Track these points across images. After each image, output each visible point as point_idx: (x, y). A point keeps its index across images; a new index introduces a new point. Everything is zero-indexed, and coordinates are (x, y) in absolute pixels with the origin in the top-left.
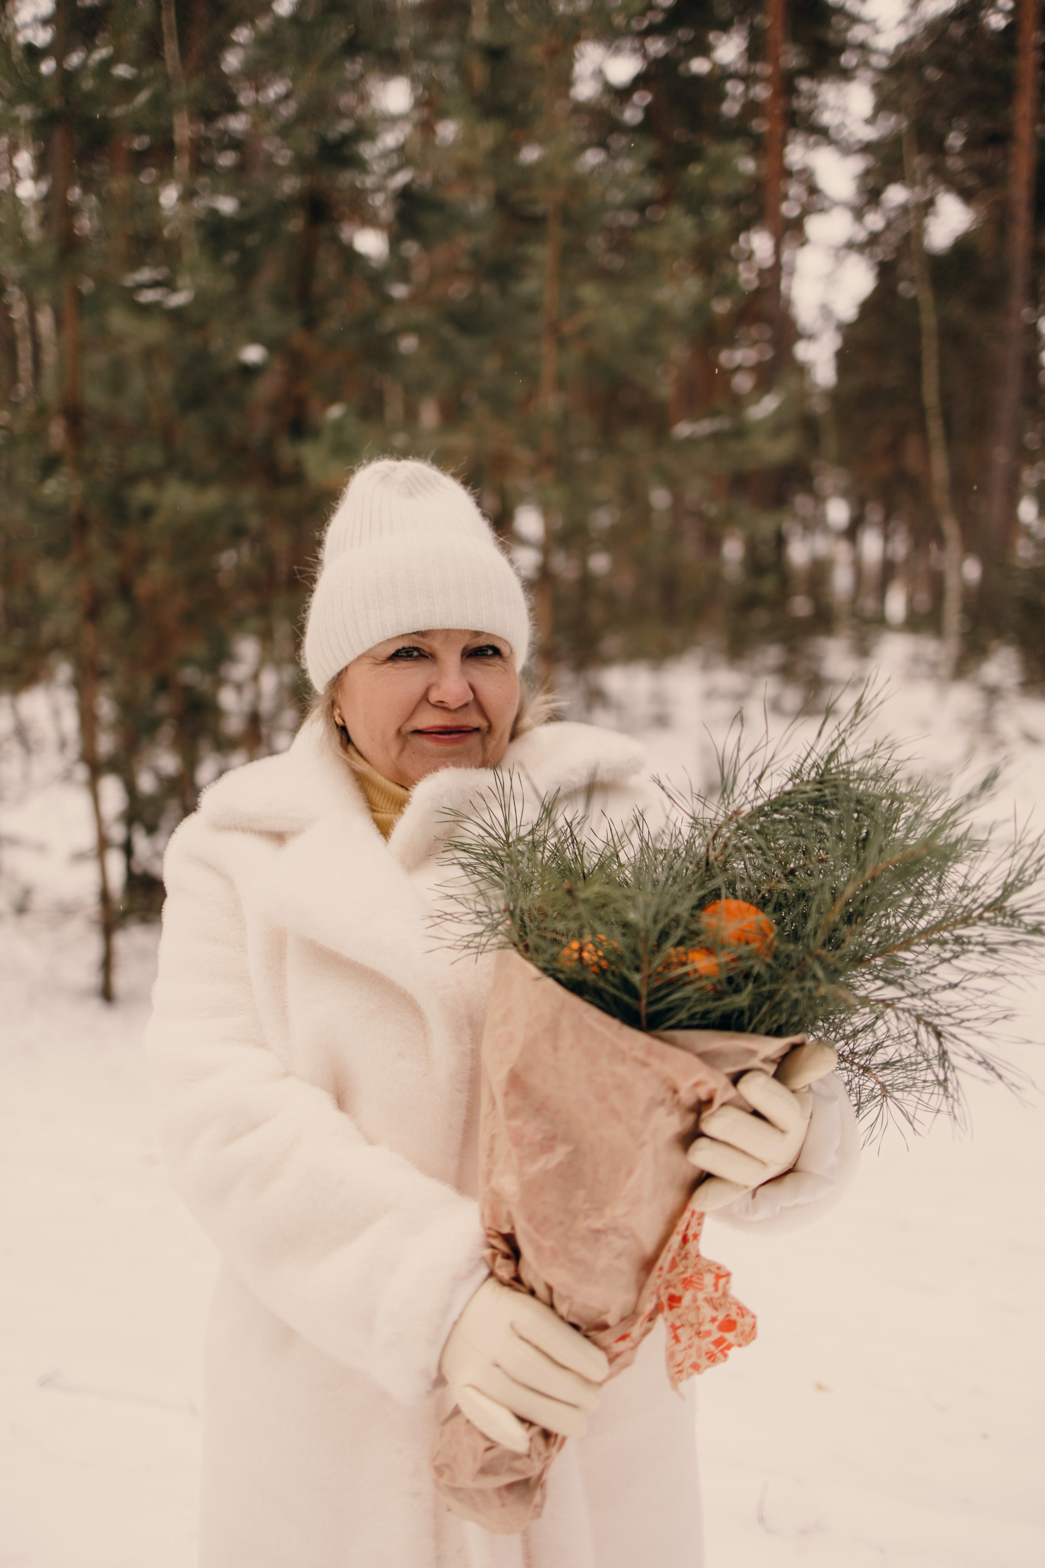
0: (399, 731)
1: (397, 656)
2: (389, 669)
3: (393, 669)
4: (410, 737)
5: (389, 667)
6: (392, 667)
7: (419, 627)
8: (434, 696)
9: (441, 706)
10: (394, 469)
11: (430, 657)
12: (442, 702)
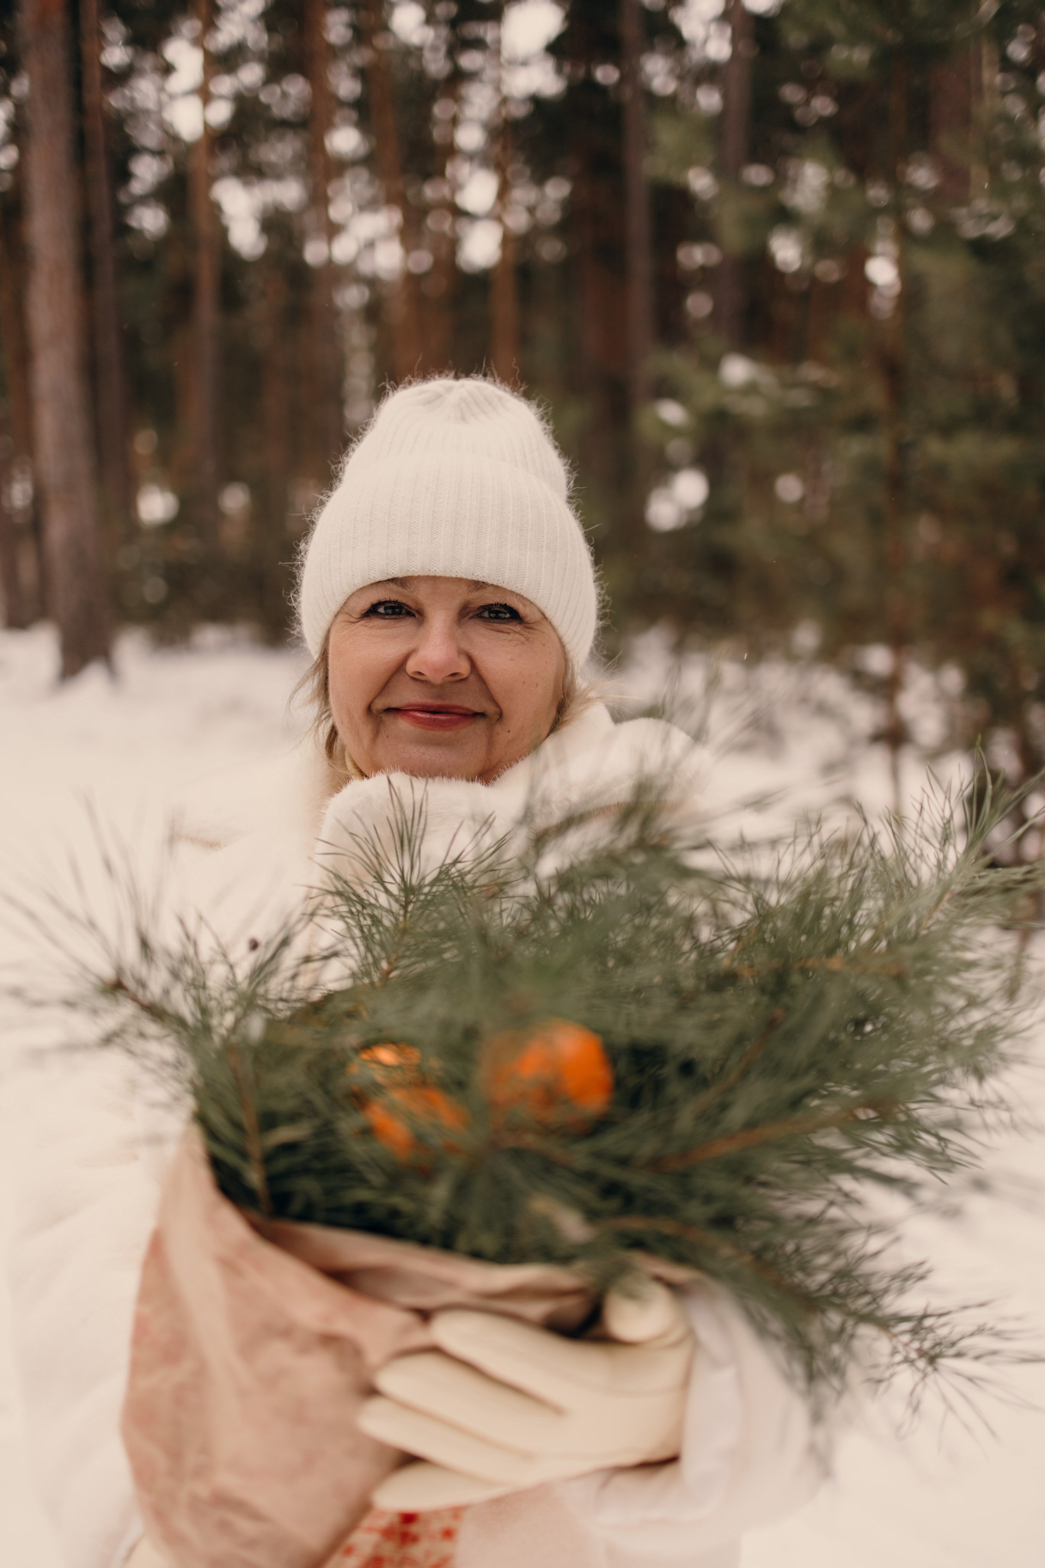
0: (369, 709)
1: (372, 612)
2: (362, 627)
3: (366, 628)
4: (385, 717)
5: (362, 625)
6: (366, 626)
7: (395, 572)
8: (412, 666)
9: (418, 678)
10: (449, 390)
11: (417, 615)
12: (420, 673)
